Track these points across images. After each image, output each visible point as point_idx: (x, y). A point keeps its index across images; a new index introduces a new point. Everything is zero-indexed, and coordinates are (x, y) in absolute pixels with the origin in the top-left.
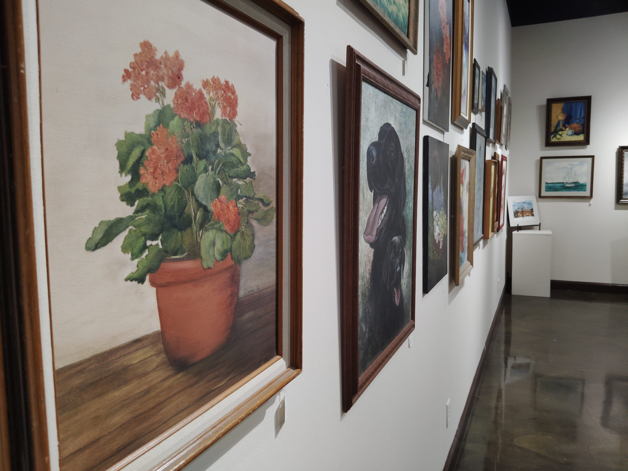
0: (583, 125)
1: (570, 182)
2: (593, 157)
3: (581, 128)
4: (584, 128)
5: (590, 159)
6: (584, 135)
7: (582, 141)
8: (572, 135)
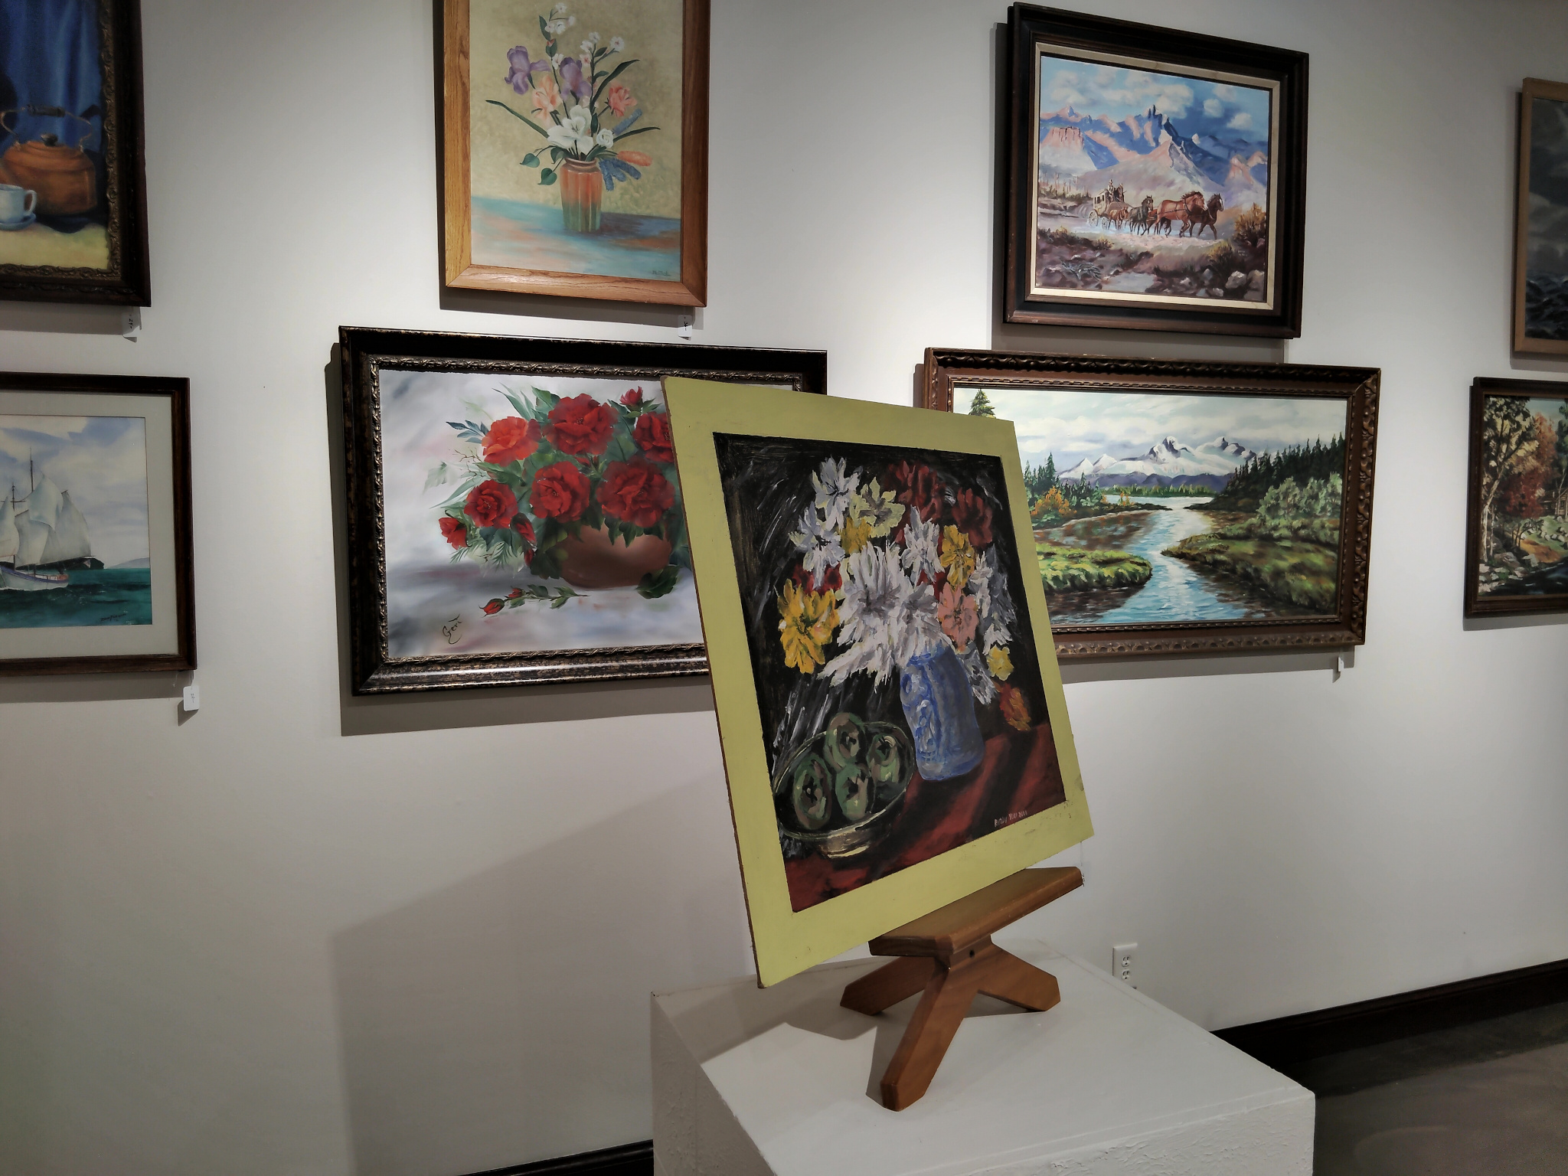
0: (96, 160)
1: (36, 561)
2: (177, 390)
3: (86, 183)
4: (102, 183)
5: (161, 406)
6: (109, 237)
7: (98, 271)
8: (21, 225)
